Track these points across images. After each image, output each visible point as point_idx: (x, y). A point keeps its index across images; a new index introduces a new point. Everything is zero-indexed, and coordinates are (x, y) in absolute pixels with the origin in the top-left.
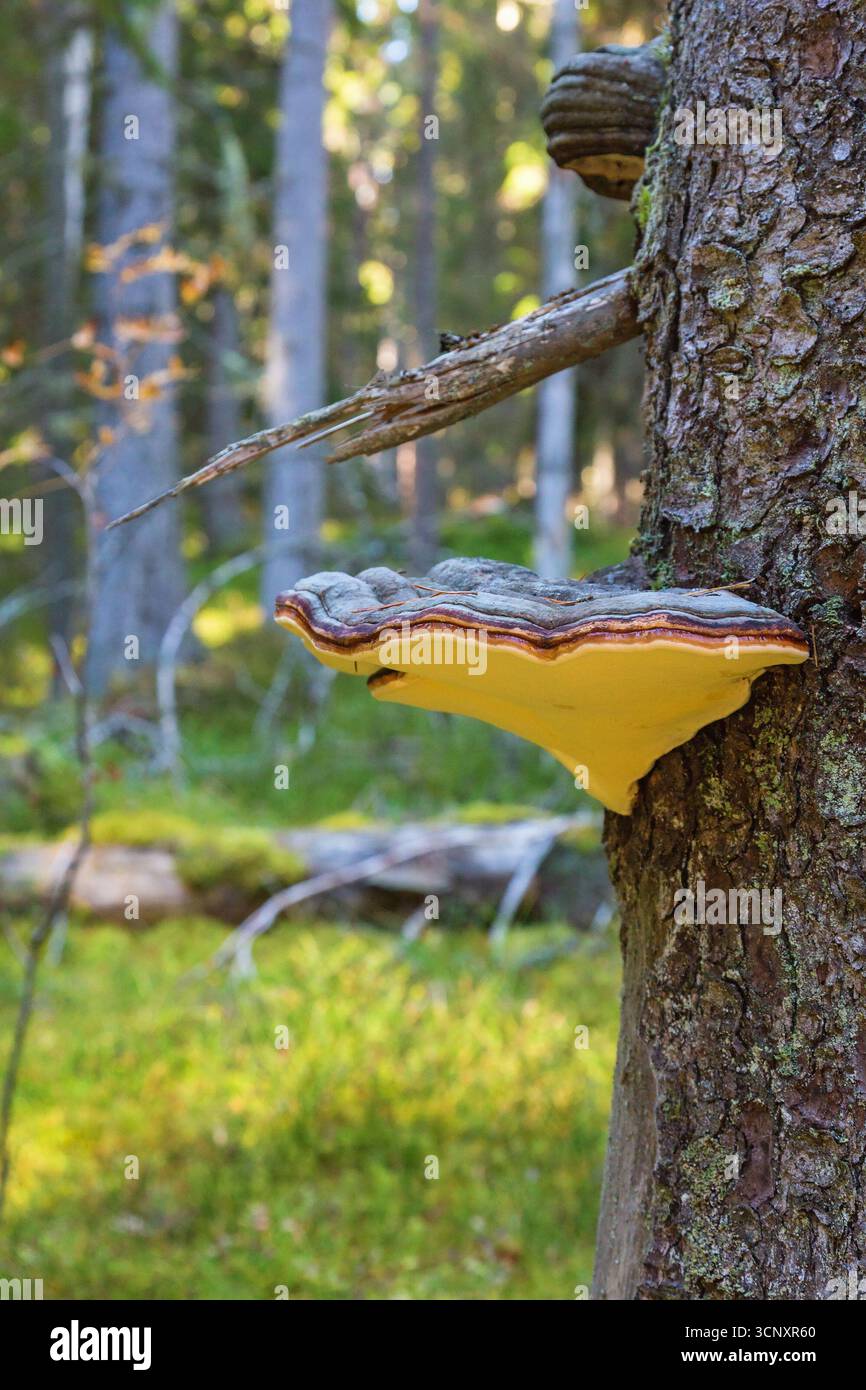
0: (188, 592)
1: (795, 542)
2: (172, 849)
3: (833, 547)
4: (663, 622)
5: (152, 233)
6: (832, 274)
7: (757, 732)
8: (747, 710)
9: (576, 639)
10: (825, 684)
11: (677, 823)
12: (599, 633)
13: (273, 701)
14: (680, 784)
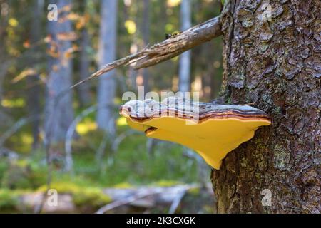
0: (74, 118)
1: (267, 91)
2: (71, 194)
3: (278, 93)
4: (231, 113)
5: (67, 8)
6: (277, 17)
7: (256, 145)
8: (253, 139)
9: (207, 117)
10: (275, 131)
11: (233, 171)
12: (213, 116)
13: (100, 151)
14: (234, 160)
